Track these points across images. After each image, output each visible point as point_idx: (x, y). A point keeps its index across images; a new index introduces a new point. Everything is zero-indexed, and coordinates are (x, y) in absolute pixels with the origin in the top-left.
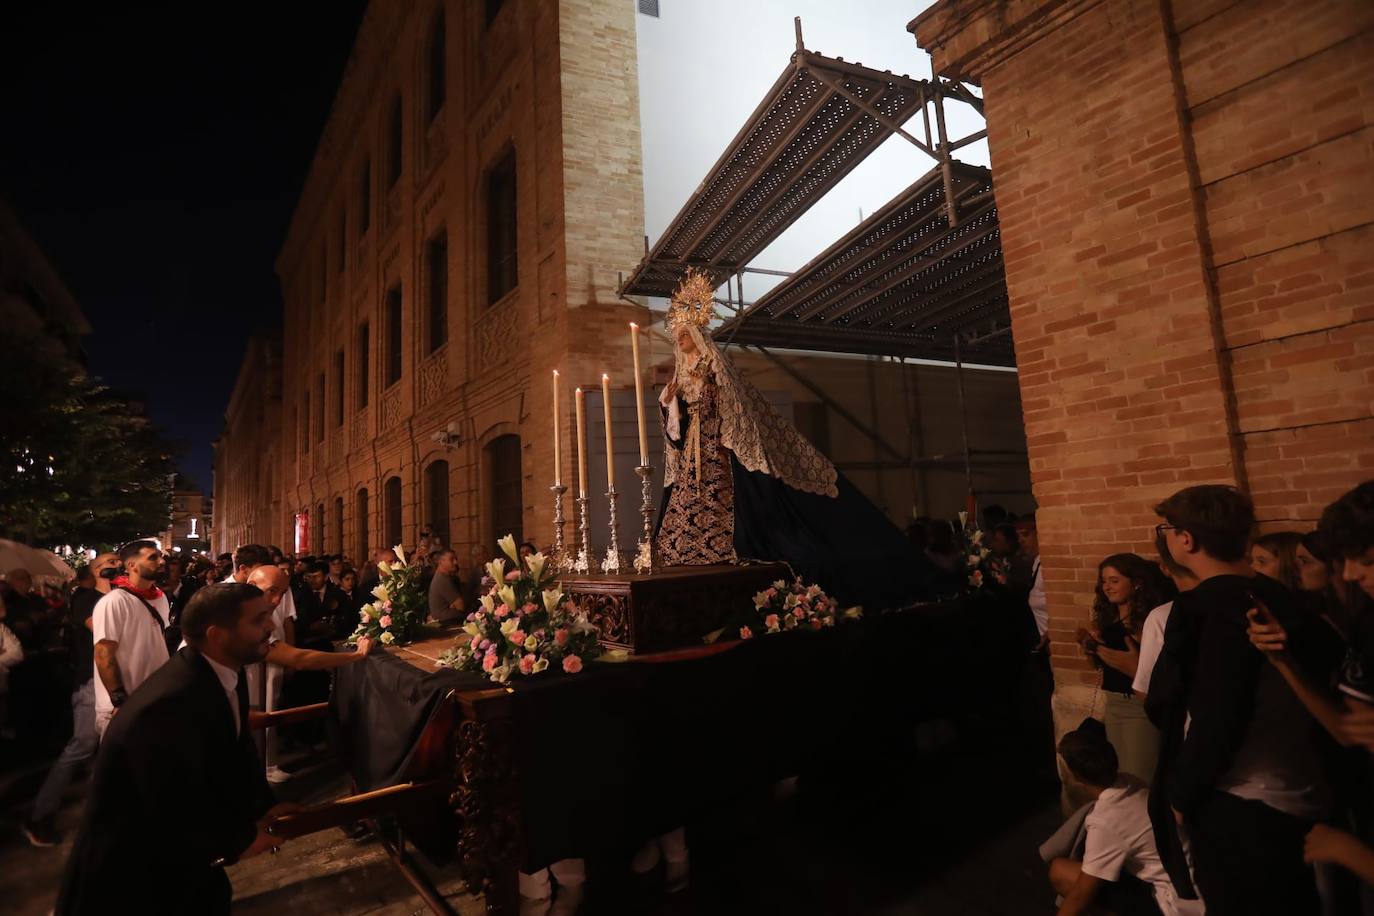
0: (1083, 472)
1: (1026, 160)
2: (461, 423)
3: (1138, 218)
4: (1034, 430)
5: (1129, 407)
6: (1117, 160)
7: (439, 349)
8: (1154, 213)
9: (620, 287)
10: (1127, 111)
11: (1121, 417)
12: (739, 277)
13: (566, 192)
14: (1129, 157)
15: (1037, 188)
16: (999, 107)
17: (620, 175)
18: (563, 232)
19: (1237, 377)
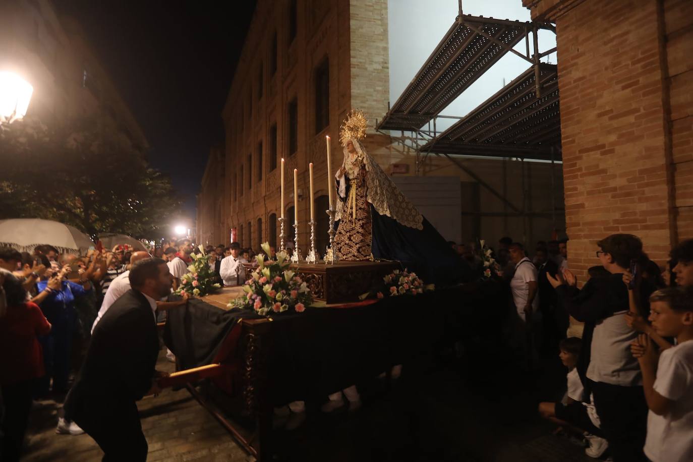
0: (592, 223)
1: (576, 64)
2: (303, 190)
3: (632, 95)
4: (569, 202)
5: (618, 192)
6: (624, 64)
7: (294, 155)
8: (641, 92)
9: (377, 126)
10: (631, 37)
11: (613, 197)
12: (434, 120)
13: (352, 80)
14: (630, 62)
15: (580, 79)
16: (564, 36)
17: (378, 70)
18: (350, 100)
19: (678, 178)
